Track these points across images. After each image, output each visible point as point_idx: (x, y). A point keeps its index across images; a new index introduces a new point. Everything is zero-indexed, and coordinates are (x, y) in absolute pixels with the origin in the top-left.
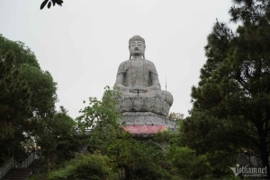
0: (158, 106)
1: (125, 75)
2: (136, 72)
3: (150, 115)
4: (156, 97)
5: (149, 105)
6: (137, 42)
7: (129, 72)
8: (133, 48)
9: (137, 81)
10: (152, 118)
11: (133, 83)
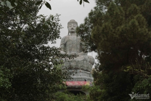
0: (85, 66)
1: (65, 45)
2: (72, 43)
3: (81, 72)
4: (84, 60)
5: (79, 65)
6: (72, 24)
7: (68, 44)
8: (70, 28)
9: (73, 49)
10: (81, 74)
11: (70, 50)
